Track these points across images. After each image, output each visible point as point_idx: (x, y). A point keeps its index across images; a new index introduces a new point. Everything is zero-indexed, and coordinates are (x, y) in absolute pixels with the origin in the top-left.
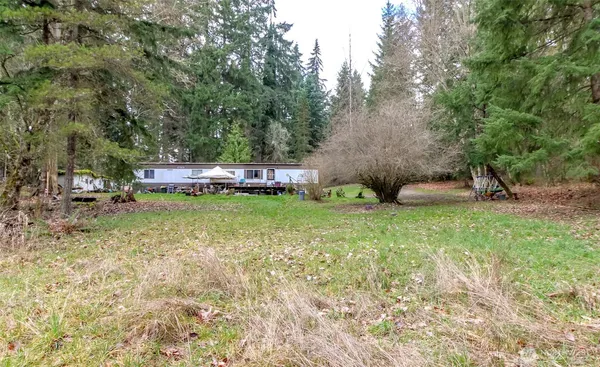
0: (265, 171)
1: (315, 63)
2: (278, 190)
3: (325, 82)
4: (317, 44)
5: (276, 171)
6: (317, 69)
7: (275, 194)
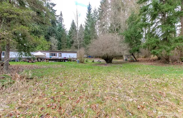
0: (58, 54)
1: (61, 19)
2: (65, 60)
3: (64, 26)
4: (61, 13)
5: (62, 54)
6: (61, 21)
7: (64, 61)
